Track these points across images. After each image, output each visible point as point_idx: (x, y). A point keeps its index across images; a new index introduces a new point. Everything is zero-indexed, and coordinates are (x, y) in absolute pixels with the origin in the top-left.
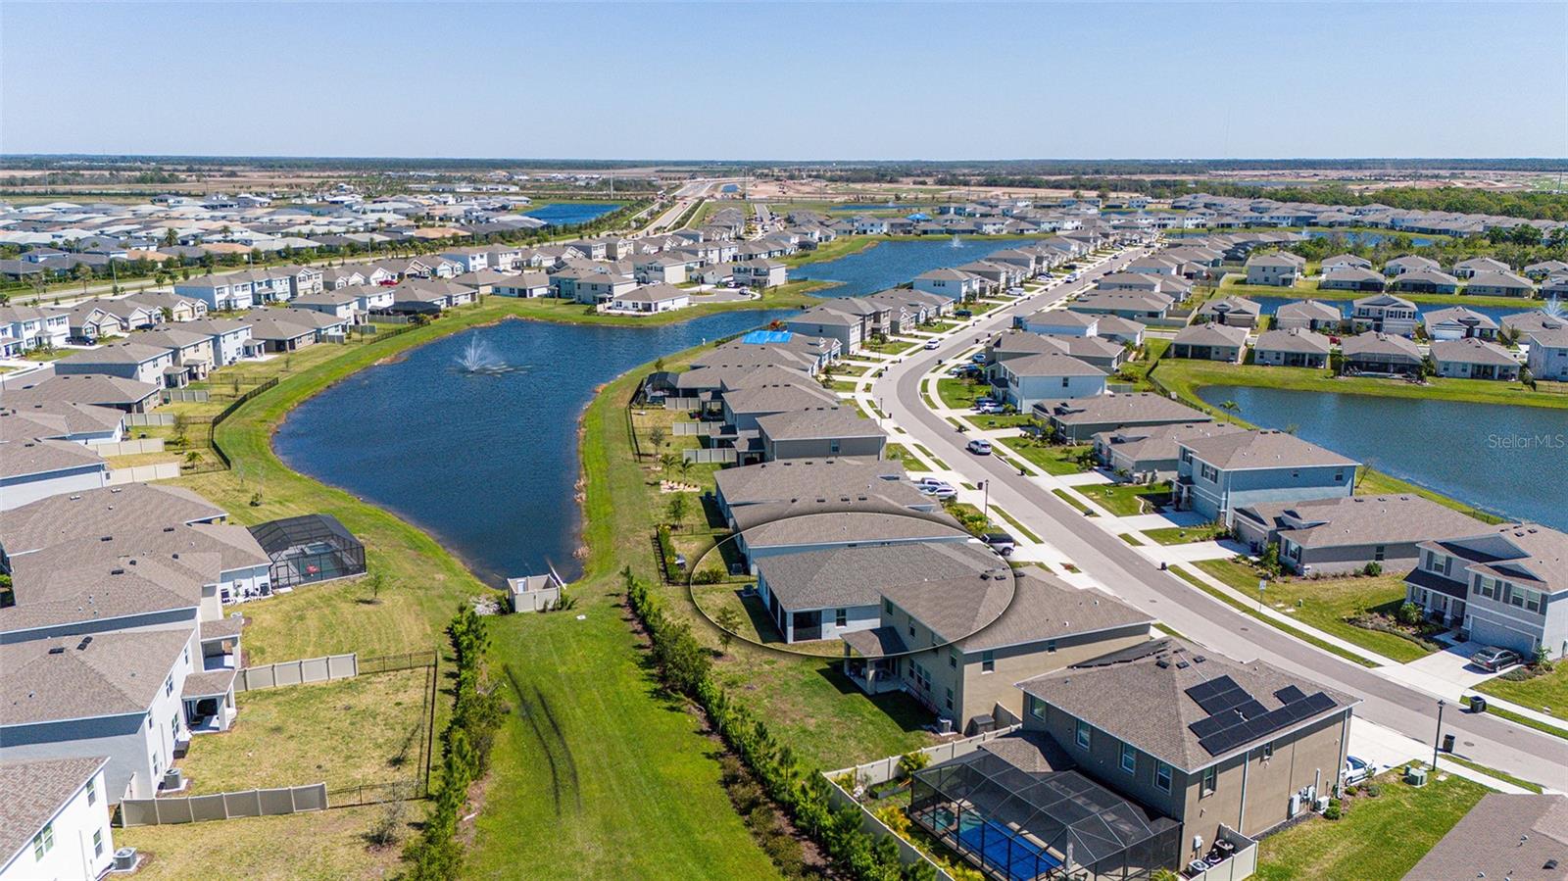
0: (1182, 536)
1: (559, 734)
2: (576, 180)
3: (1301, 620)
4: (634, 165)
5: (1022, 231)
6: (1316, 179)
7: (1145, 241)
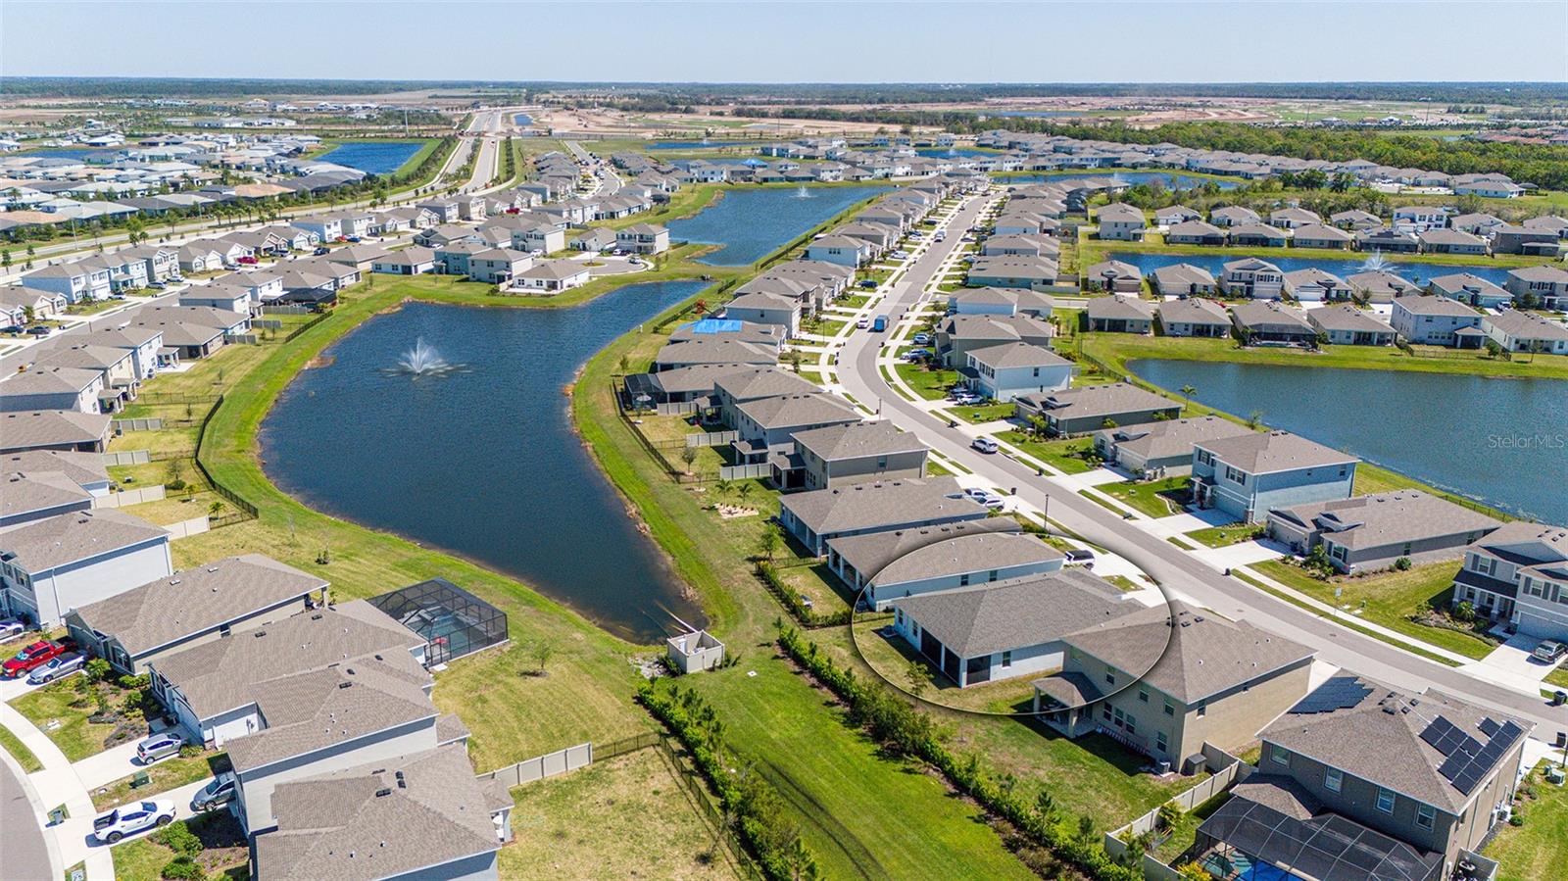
0: (1222, 537)
1: (822, 809)
2: (351, 110)
3: (1372, 621)
4: (399, 87)
5: (858, 177)
6: (1086, 108)
7: (981, 189)
